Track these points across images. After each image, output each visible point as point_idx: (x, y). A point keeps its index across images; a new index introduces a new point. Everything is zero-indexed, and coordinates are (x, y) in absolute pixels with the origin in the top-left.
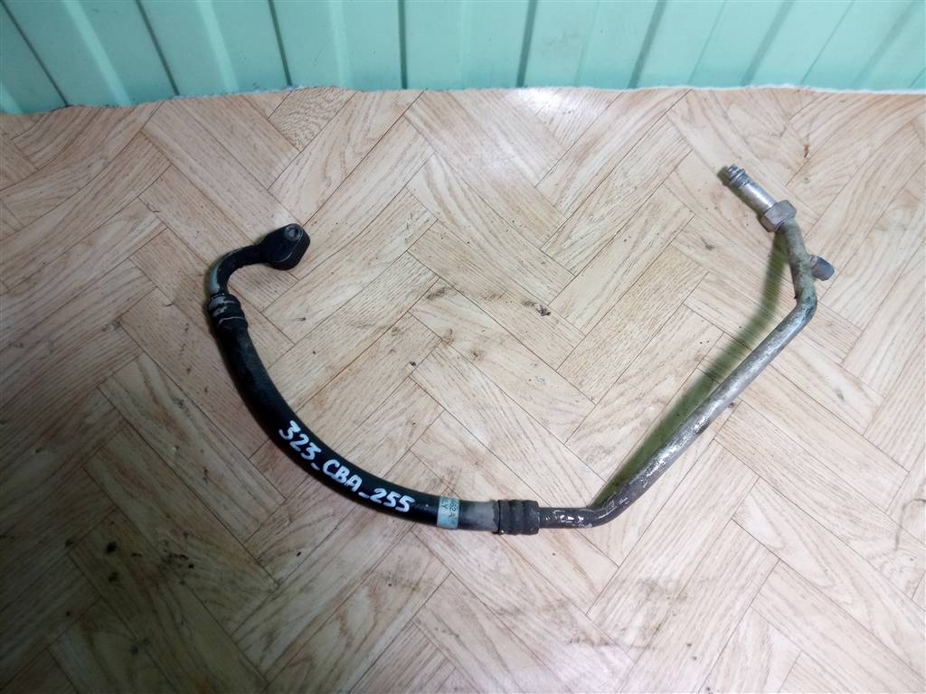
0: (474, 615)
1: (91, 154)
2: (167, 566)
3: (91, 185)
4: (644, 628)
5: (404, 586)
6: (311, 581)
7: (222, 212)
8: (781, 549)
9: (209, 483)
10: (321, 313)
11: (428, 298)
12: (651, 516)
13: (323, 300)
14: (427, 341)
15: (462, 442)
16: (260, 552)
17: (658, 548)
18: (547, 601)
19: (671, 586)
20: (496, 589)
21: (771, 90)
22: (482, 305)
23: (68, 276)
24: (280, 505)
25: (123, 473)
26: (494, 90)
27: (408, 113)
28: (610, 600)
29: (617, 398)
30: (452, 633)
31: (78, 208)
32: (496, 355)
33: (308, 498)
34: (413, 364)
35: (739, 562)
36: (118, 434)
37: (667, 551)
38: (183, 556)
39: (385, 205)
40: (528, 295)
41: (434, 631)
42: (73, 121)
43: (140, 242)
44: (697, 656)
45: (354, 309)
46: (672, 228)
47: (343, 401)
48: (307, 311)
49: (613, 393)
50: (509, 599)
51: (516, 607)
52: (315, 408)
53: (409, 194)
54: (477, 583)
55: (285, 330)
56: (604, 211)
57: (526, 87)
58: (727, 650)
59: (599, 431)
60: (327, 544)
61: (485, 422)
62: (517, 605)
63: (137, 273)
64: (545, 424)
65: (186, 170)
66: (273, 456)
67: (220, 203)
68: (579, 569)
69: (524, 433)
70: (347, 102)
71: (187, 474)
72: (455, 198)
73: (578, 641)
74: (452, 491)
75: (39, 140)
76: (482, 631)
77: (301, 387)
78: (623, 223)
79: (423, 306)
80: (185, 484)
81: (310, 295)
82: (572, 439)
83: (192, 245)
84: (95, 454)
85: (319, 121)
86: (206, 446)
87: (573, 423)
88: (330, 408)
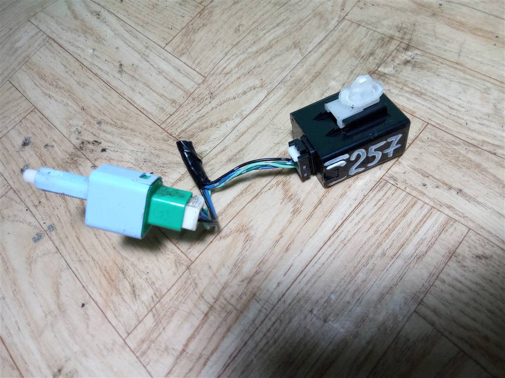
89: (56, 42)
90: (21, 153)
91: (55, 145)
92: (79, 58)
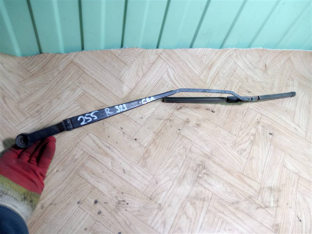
0: (225, 206)
1: (53, 69)
2: (119, 205)
3: (55, 79)
4: (274, 201)
5: (200, 200)
6: (170, 203)
7: (104, 86)
8: (299, 173)
9: (126, 174)
10: (147, 116)
11: (177, 110)
12: (263, 168)
13: (146, 112)
14: (181, 123)
15: (202, 152)
16: (150, 196)
17: (268, 177)
18: (245, 197)
19: (276, 188)
20: (229, 196)
21: (257, 49)
22: (195, 110)
23: (53, 109)
24: (152, 178)
25: (94, 174)
26: (185, 49)
27: (161, 56)
28: (262, 194)
29: (242, 135)
30: (221, 212)
31: (51, 87)
32: (204, 125)
33: (161, 174)
34: (179, 130)
35: (290, 178)
36: (89, 161)
37: (271, 178)
38: (124, 201)
39: (156, 83)
40: (206, 107)
41: (216, 213)
42: (45, 58)
43: (77, 97)
44: (290, 206)
45: (156, 114)
46: (238, 87)
47: (162, 143)
48: (142, 115)
49: (240, 134)
50: (234, 199)
51: (237, 201)
52: (154, 145)
53: (163, 80)
54: (222, 195)
55: (137, 122)
56: (219, 83)
57: (193, 48)
58: (297, 204)
59: (240, 145)
60: (171, 189)
61: (207, 145)
62: (237, 200)
63: (79, 107)
64: (225, 144)
65: (90, 74)
66: (145, 162)
67: (103, 84)
68: (250, 186)
69: (220, 147)
70: (142, 52)
71: (117, 172)
72: (177, 80)
73: (259, 208)
74: (204, 168)
75: (31, 65)
76: (230, 210)
77: (148, 139)
78: (225, 86)
79: (176, 112)
80: (117, 175)
81: (141, 111)
82: (234, 148)
83: (96, 97)
84: (81, 169)
85: (134, 58)
86: (122, 161)
87: (233, 143)
88: (159, 145)
89: (95, 158)
90: (95, 206)
91: (109, 203)
92: (107, 166)
